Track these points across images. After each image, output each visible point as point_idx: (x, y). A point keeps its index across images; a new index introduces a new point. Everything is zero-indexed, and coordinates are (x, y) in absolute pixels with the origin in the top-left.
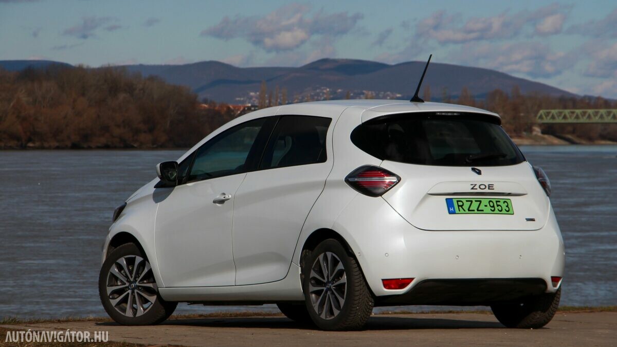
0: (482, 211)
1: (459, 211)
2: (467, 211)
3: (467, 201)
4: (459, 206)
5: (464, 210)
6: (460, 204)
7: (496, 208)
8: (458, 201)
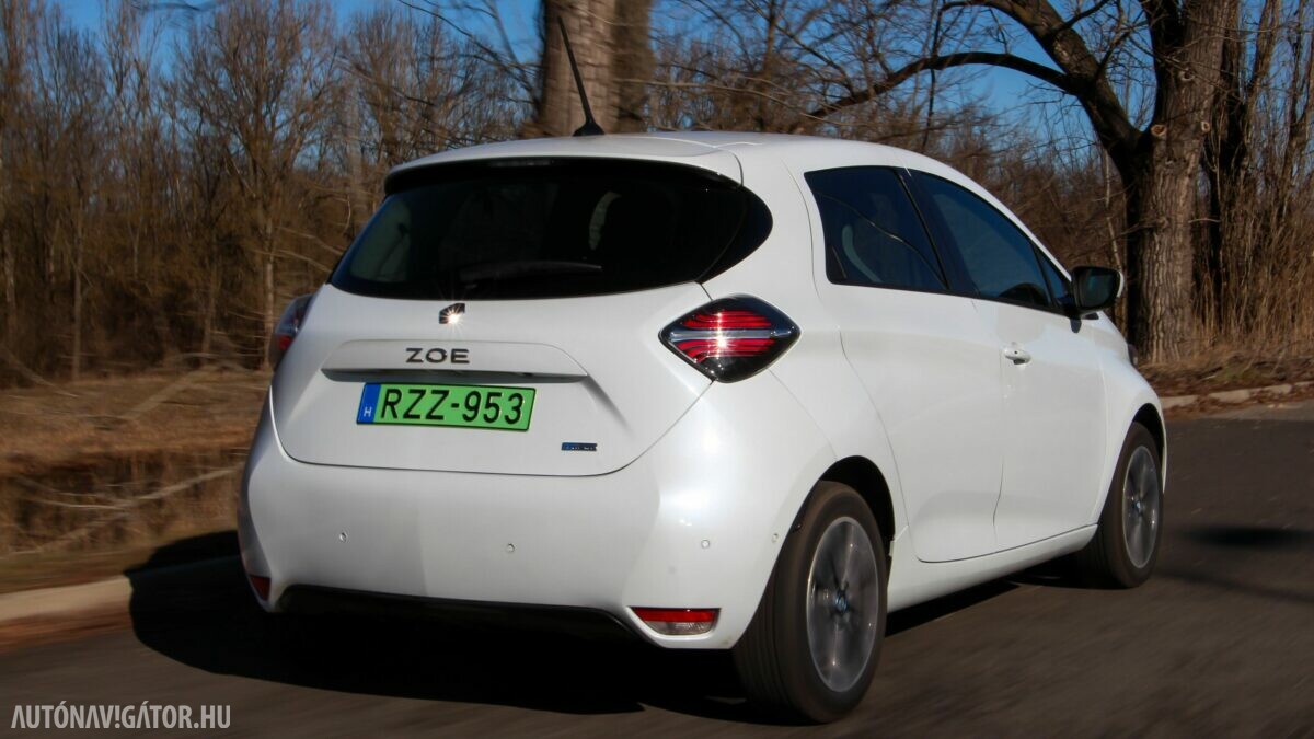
0: (441, 418)
1: (383, 415)
2: (400, 419)
3: (412, 391)
4: (387, 403)
5: (395, 416)
6: (393, 397)
7: (482, 410)
8: (389, 391)
